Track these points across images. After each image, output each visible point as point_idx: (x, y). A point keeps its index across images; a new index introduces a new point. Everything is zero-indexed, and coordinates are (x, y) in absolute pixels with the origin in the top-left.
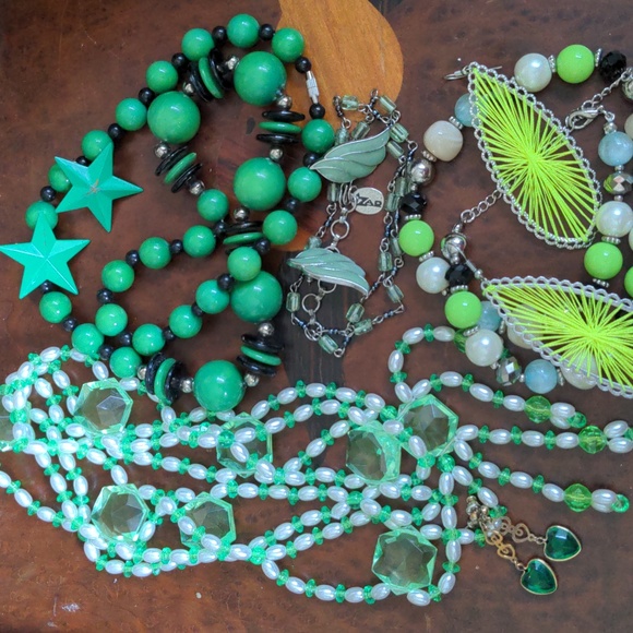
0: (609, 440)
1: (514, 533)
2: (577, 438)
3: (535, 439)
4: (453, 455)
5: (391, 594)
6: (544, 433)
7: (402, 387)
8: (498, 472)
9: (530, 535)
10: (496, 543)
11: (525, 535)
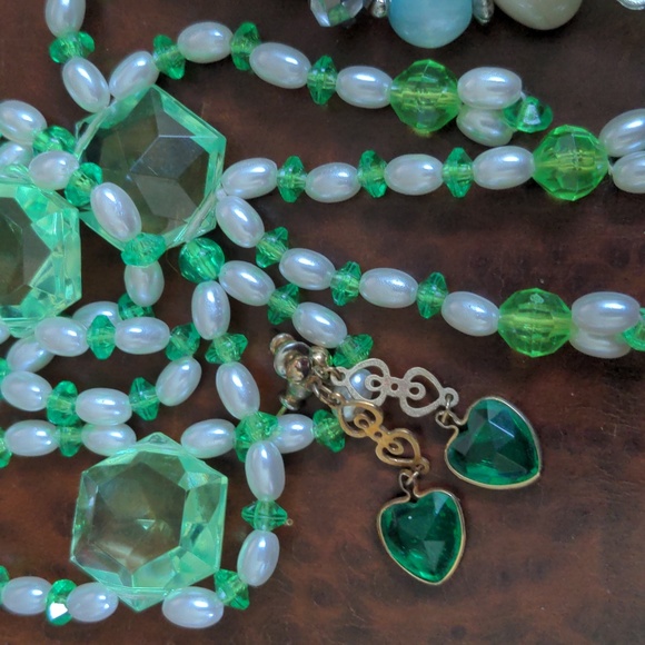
0: (614, 160)
1: (402, 393)
2: (531, 159)
3: (418, 173)
4: (216, 235)
5: (122, 609)
6: (441, 155)
7: (83, 72)
8: (330, 273)
9: (443, 391)
10: (369, 431)
11: (432, 394)
